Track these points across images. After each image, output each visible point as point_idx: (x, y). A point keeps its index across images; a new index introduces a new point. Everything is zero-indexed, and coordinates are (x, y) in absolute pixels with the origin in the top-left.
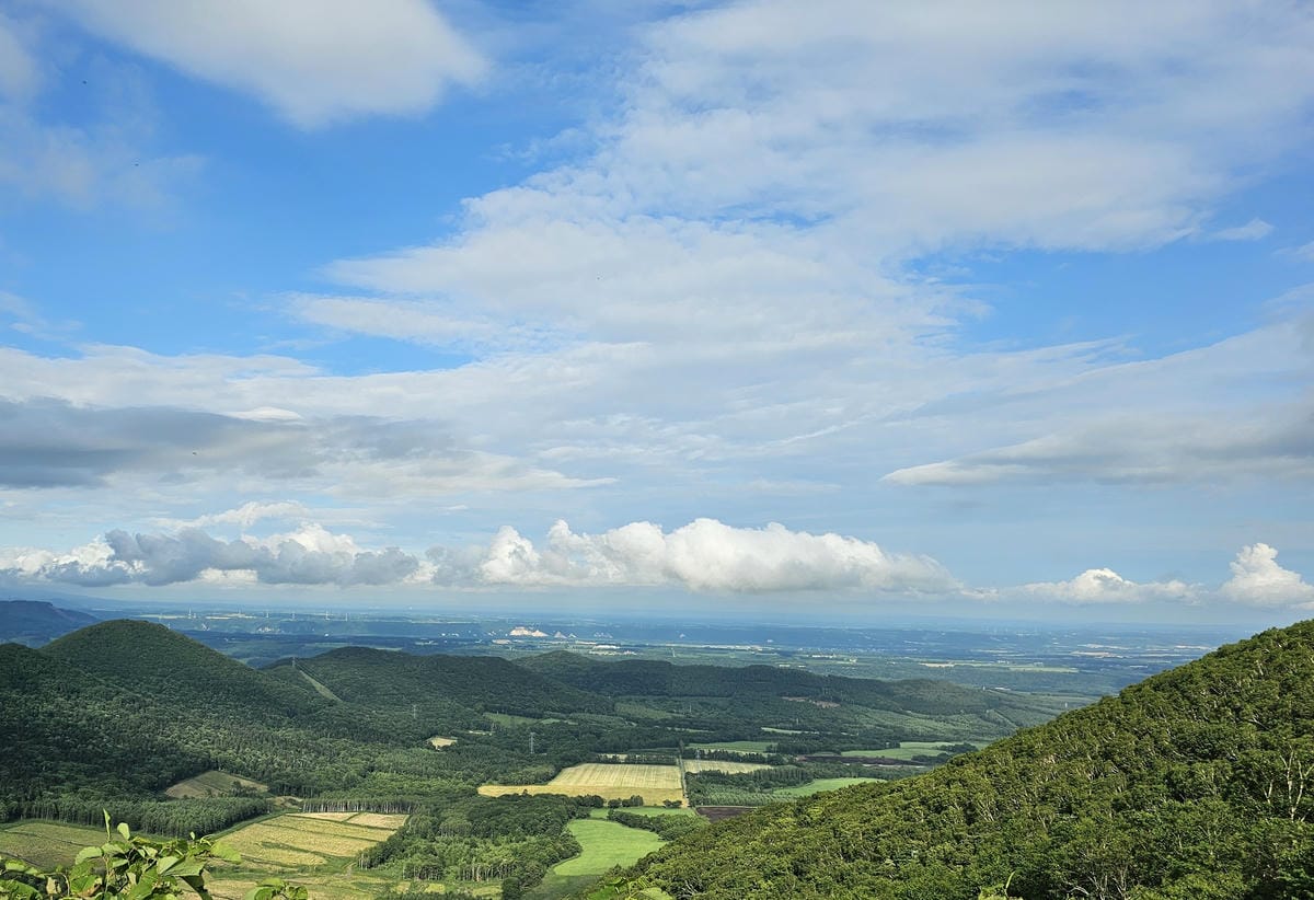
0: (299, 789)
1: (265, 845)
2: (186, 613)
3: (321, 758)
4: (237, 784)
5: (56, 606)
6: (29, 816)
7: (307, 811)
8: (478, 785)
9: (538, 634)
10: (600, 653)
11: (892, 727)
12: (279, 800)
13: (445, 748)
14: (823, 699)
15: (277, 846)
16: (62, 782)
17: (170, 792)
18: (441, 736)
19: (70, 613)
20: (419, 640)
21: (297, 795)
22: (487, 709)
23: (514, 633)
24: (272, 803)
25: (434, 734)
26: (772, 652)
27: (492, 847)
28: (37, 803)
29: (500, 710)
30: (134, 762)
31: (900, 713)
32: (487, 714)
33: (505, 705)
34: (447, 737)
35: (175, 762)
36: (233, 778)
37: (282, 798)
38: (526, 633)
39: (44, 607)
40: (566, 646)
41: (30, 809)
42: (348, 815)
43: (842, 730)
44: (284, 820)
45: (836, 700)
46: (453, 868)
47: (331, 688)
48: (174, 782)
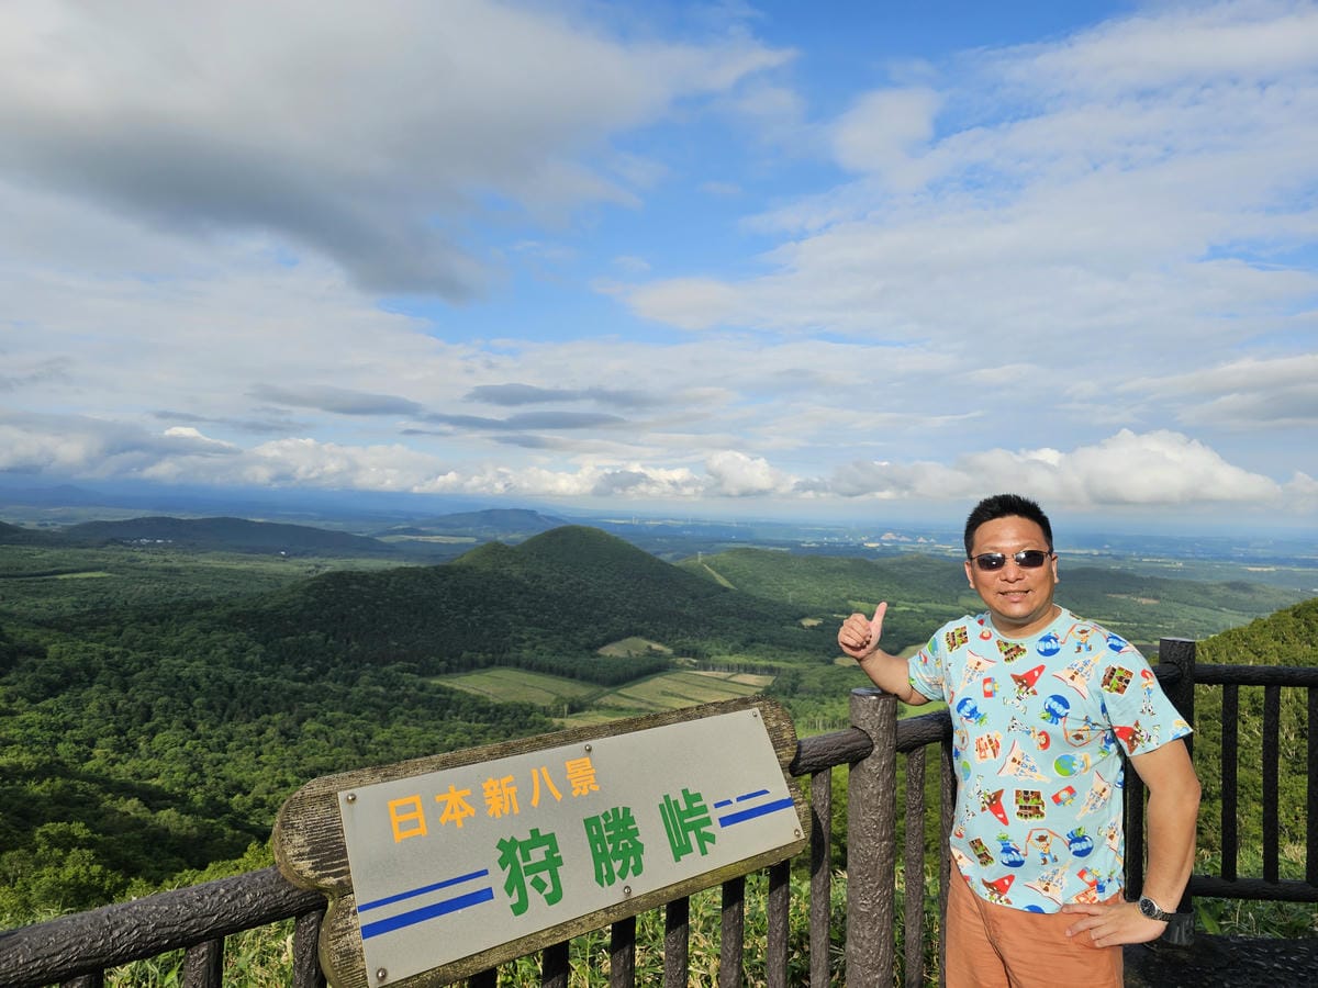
0: (695, 653)
1: (664, 693)
2: (630, 519)
3: (714, 631)
4: (650, 647)
5: (540, 513)
6: (500, 665)
7: (699, 670)
8: (836, 657)
9: (904, 539)
10: (953, 555)
11: (1205, 621)
12: (681, 661)
13: (812, 627)
14: (1143, 597)
15: (672, 695)
16: (524, 641)
17: (601, 651)
18: (810, 617)
19: (549, 518)
20: (804, 542)
21: (694, 658)
22: (849, 598)
23: (883, 538)
24: (674, 663)
25: (804, 616)
26: (1107, 555)
27: (836, 704)
28: (505, 656)
29: (861, 599)
30: (576, 629)
31: (1216, 610)
32: (850, 602)
33: (865, 595)
34: (815, 618)
35: (605, 630)
36: (646, 643)
37: (683, 659)
38: (894, 538)
39: (532, 513)
40: (926, 549)
41: (500, 660)
42: (729, 674)
43: (1158, 623)
44: (680, 676)
45: (1156, 598)
46: (804, 719)
47: (727, 578)
48: (604, 644)
